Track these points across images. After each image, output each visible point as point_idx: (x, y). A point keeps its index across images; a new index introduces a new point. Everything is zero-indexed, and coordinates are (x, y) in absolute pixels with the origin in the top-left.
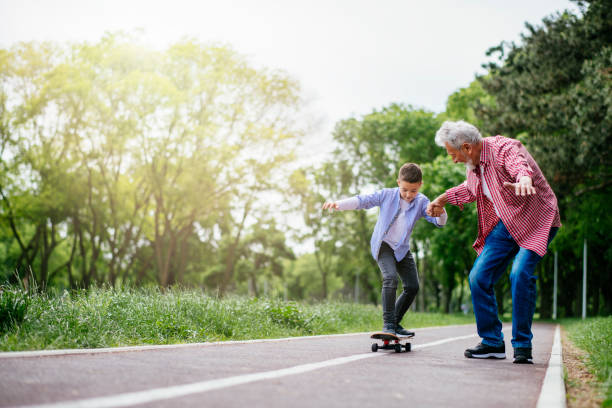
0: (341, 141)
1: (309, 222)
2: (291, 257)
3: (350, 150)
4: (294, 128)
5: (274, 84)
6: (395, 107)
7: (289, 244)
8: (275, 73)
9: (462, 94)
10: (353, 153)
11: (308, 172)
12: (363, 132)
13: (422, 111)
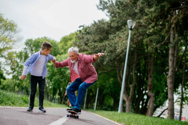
0: (27, 46)
1: (12, 69)
2: (4, 79)
3: (29, 49)
4: (13, 39)
5: (9, 24)
6: (45, 38)
7: (5, 75)
8: (10, 21)
9: (66, 38)
10: (30, 50)
11: (14, 53)
12: (34, 44)
13: (53, 41)
